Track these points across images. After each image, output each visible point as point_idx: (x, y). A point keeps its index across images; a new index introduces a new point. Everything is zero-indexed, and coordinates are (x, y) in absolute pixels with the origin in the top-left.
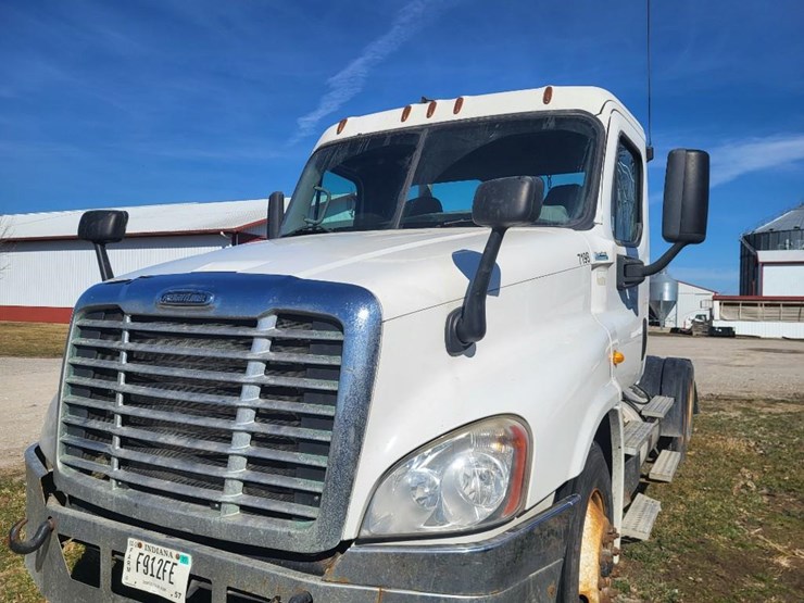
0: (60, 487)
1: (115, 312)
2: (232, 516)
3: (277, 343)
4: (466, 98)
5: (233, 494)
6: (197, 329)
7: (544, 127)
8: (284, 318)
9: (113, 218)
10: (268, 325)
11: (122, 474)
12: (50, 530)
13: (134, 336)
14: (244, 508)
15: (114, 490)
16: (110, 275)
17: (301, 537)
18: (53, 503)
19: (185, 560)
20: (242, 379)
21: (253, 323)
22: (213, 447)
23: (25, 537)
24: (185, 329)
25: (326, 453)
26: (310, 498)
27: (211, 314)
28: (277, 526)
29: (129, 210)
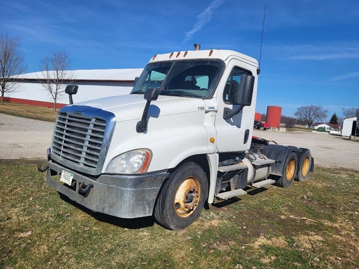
0: (51, 157)
1: (65, 114)
2: (82, 166)
3: (95, 126)
4: (189, 52)
5: (82, 161)
6: (80, 120)
7: (207, 64)
8: (97, 119)
9: (74, 87)
10: (93, 121)
11: (63, 155)
12: (48, 167)
13: (69, 121)
14: (84, 164)
15: (61, 158)
16: (72, 103)
17: (93, 172)
18: (50, 162)
19: (72, 176)
20: (86, 133)
21: (90, 120)
22: (79, 149)
23: (42, 168)
24: (77, 120)
25: (99, 152)
26: (96, 163)
27: (82, 117)
28: (89, 169)
29: (79, 86)
